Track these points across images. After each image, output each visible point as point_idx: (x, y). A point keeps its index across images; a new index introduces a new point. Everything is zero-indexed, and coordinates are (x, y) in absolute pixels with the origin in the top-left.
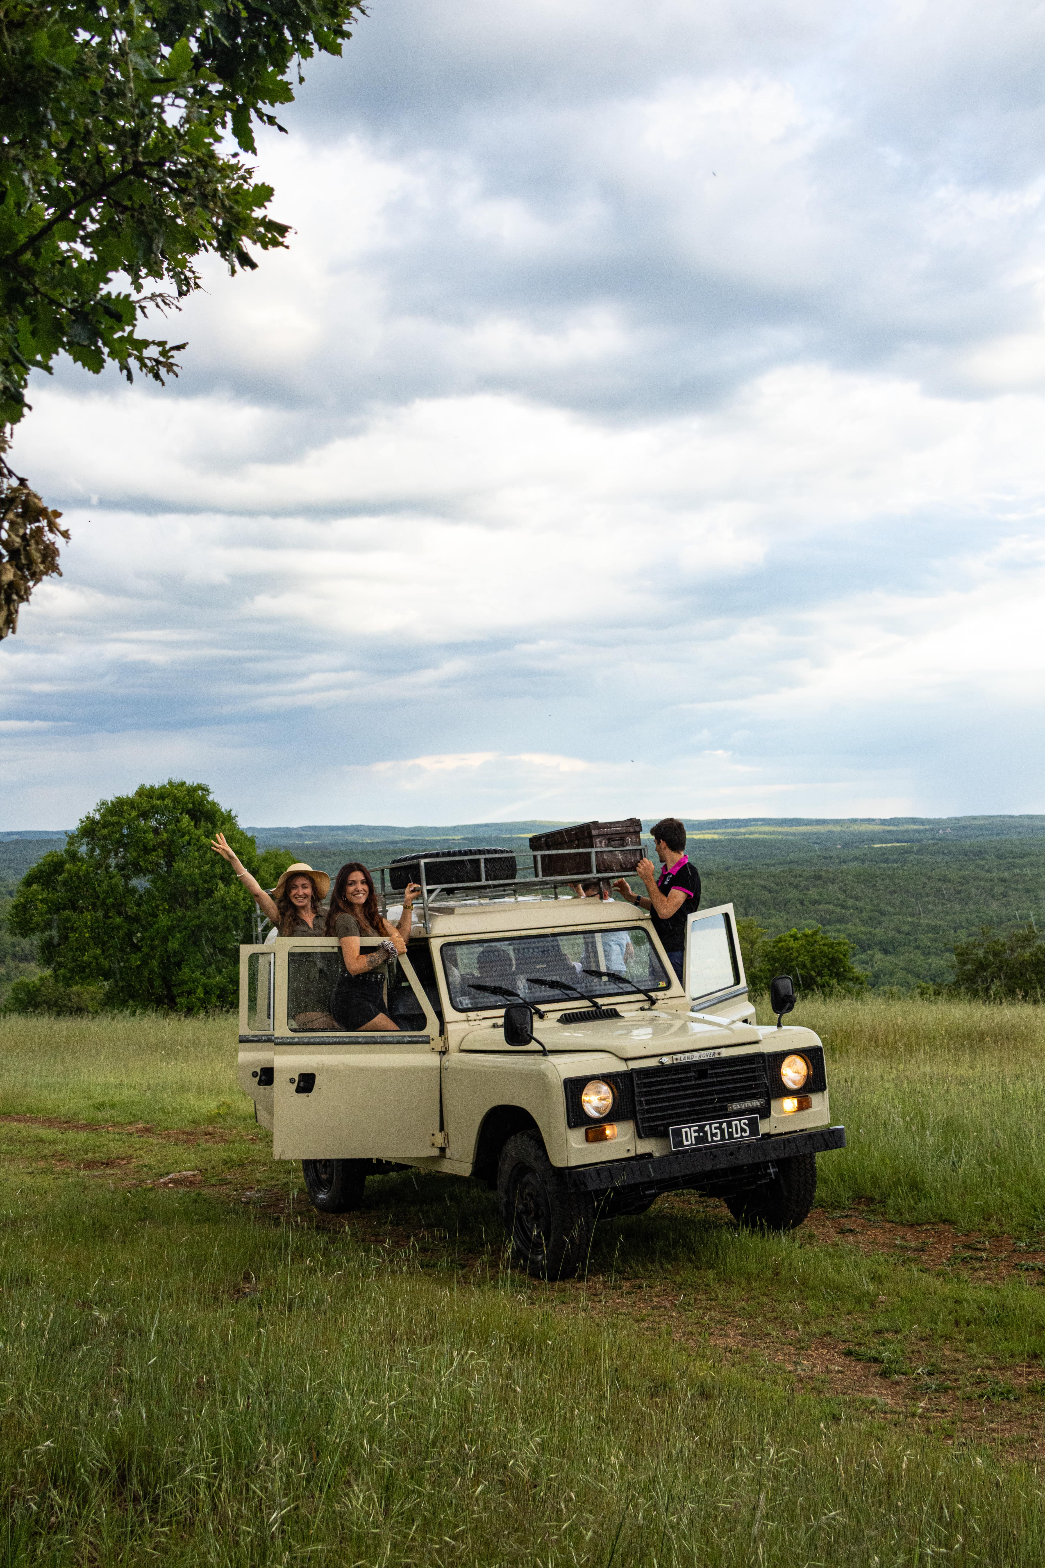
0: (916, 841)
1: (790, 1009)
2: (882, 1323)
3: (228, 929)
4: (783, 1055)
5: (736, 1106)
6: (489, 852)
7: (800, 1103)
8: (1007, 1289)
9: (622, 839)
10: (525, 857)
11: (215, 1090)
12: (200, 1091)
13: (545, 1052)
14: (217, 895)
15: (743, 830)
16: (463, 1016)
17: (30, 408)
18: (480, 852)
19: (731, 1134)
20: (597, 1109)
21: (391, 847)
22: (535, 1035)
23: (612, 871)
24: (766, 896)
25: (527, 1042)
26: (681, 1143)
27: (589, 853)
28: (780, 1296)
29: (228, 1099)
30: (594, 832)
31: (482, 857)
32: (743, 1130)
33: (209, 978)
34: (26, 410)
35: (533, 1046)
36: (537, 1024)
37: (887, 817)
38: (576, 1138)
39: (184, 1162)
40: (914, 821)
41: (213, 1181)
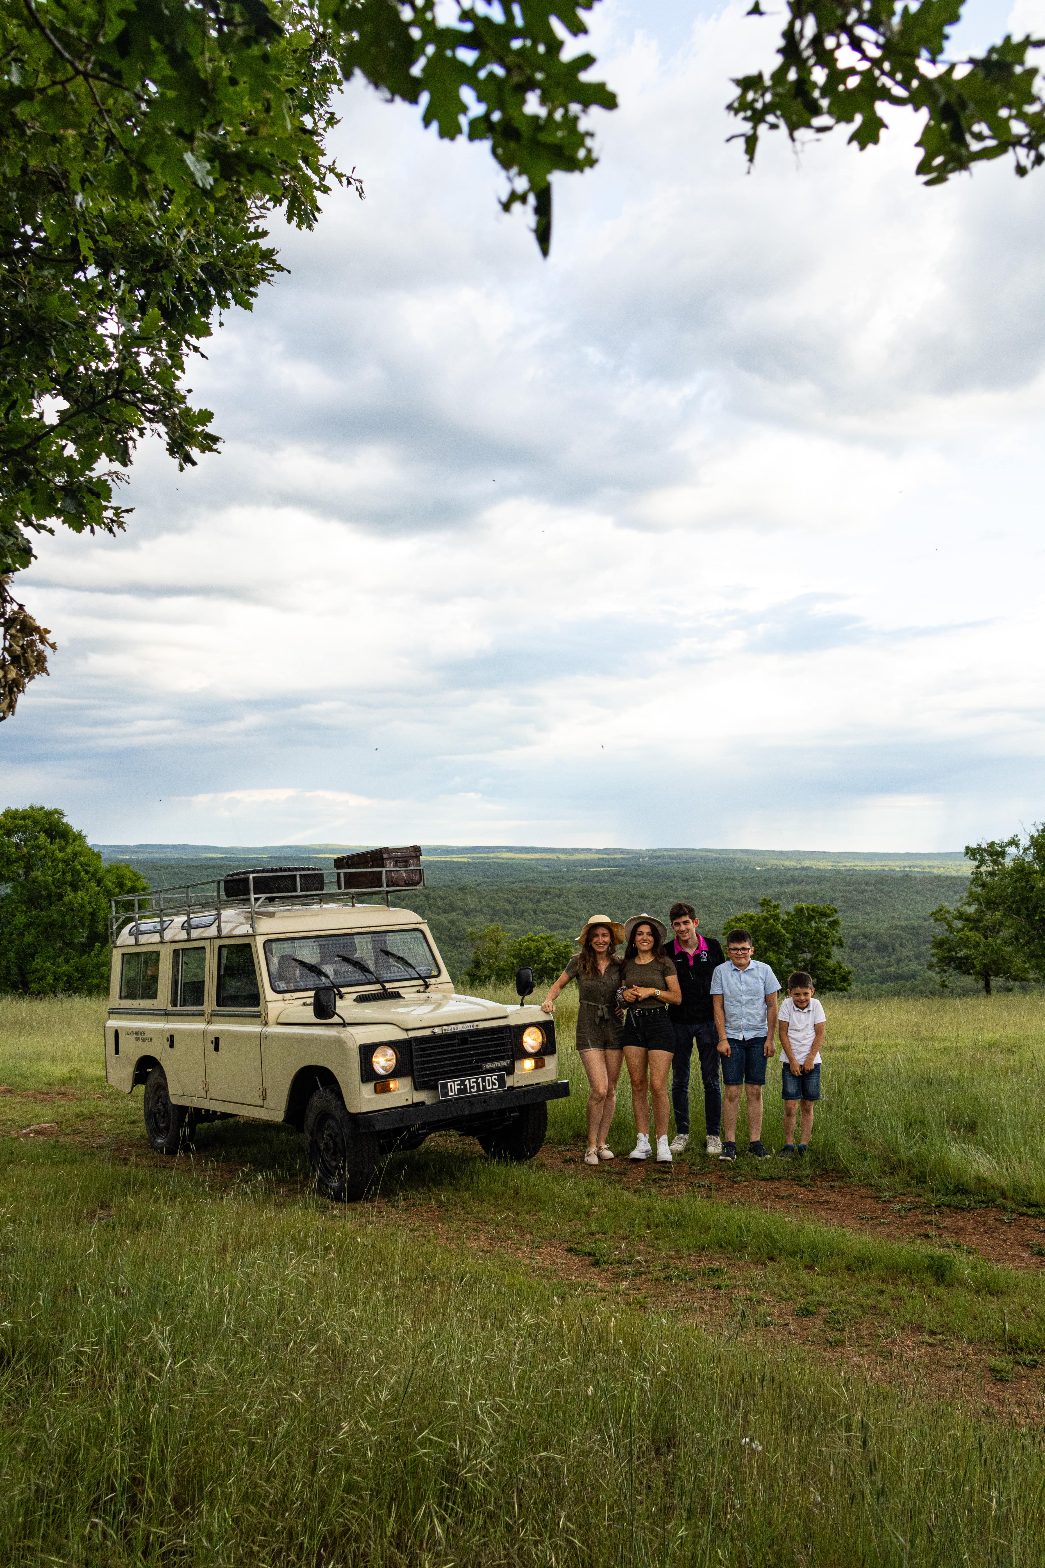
0: (622, 866)
1: (530, 992)
2: (594, 1227)
3: (75, 927)
4: (523, 1028)
5: (489, 1066)
6: (303, 869)
7: (536, 1063)
8: (685, 1200)
9: (406, 861)
10: (330, 873)
11: (67, 1059)
12: (53, 1059)
13: (344, 1025)
14: (66, 899)
15: (491, 855)
16: (280, 996)
17: (36, 558)
18: (297, 869)
19: (484, 1087)
20: (384, 1068)
21: (210, 863)
22: (337, 1011)
23: (398, 885)
24: (508, 907)
25: (331, 1017)
26: (447, 1094)
27: (381, 872)
28: (519, 1210)
29: (77, 1065)
30: (385, 856)
31: (298, 873)
32: (494, 1084)
33: (58, 967)
34: (33, 559)
35: (335, 1019)
36: (339, 1003)
37: (601, 847)
38: (367, 1091)
39: (43, 1116)
40: (622, 851)
41: (68, 1131)
